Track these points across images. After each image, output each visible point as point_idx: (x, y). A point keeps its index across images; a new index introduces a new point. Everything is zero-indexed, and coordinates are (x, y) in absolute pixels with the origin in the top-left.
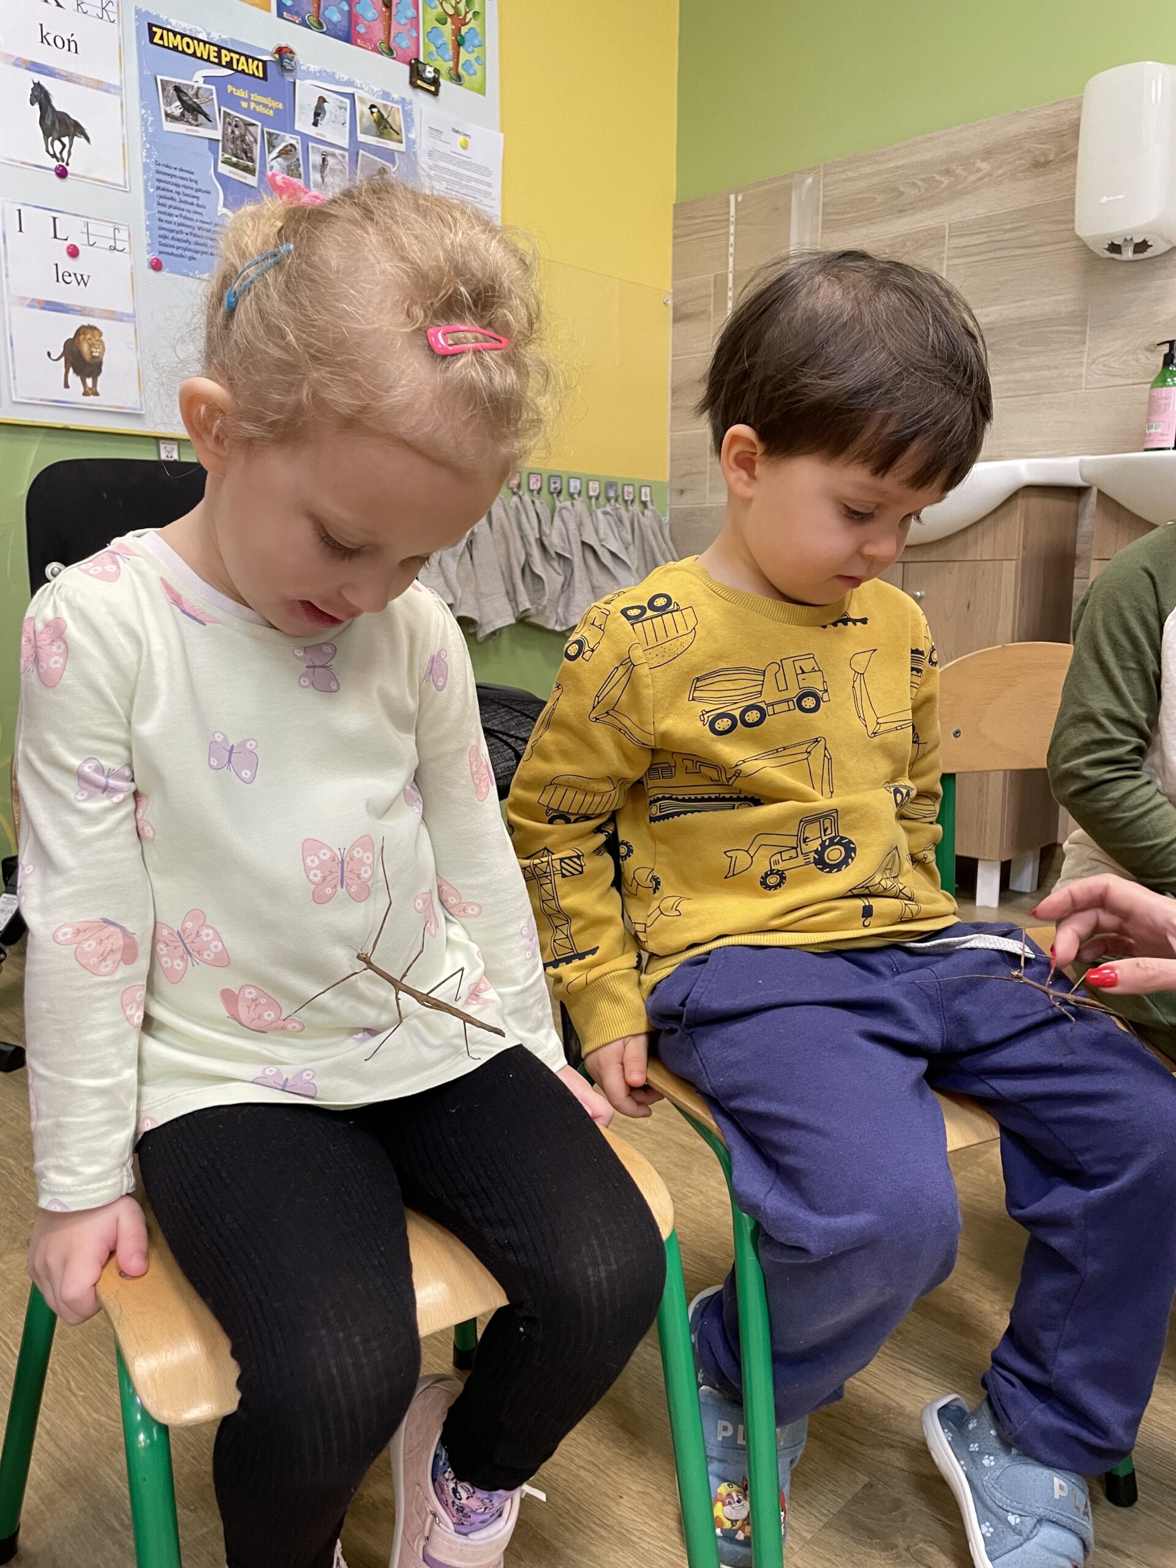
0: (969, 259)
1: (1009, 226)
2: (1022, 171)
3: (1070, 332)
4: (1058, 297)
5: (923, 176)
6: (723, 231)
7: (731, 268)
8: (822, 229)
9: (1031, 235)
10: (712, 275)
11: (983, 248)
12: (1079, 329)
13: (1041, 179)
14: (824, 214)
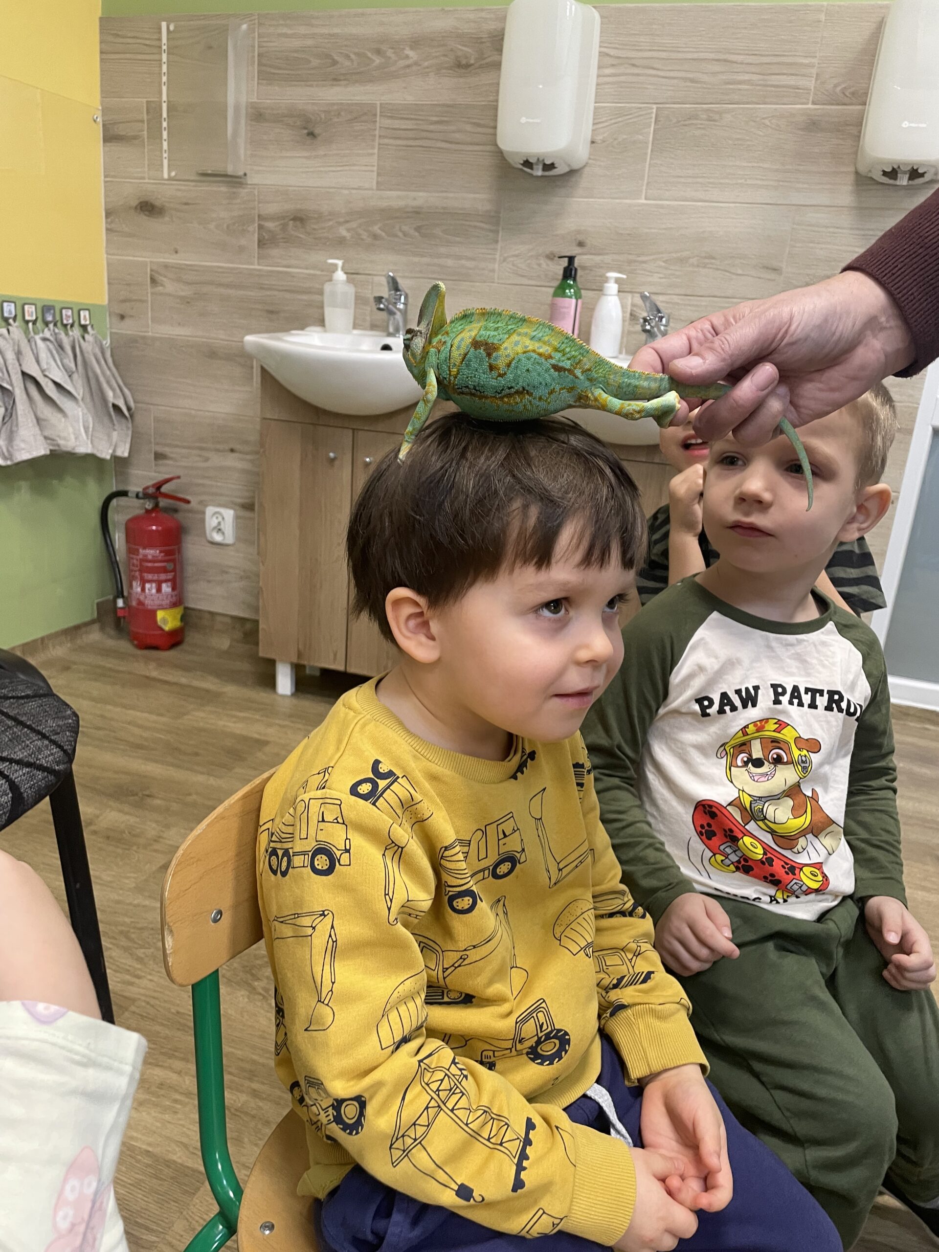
0: (400, 142)
1: (435, 119)
2: (447, 68)
3: (485, 229)
4: (477, 196)
5: (357, 50)
6: (156, 57)
7: (164, 98)
8: (258, 79)
9: (454, 132)
10: (145, 100)
11: (410, 134)
12: (493, 228)
13: (462, 80)
14: (259, 65)
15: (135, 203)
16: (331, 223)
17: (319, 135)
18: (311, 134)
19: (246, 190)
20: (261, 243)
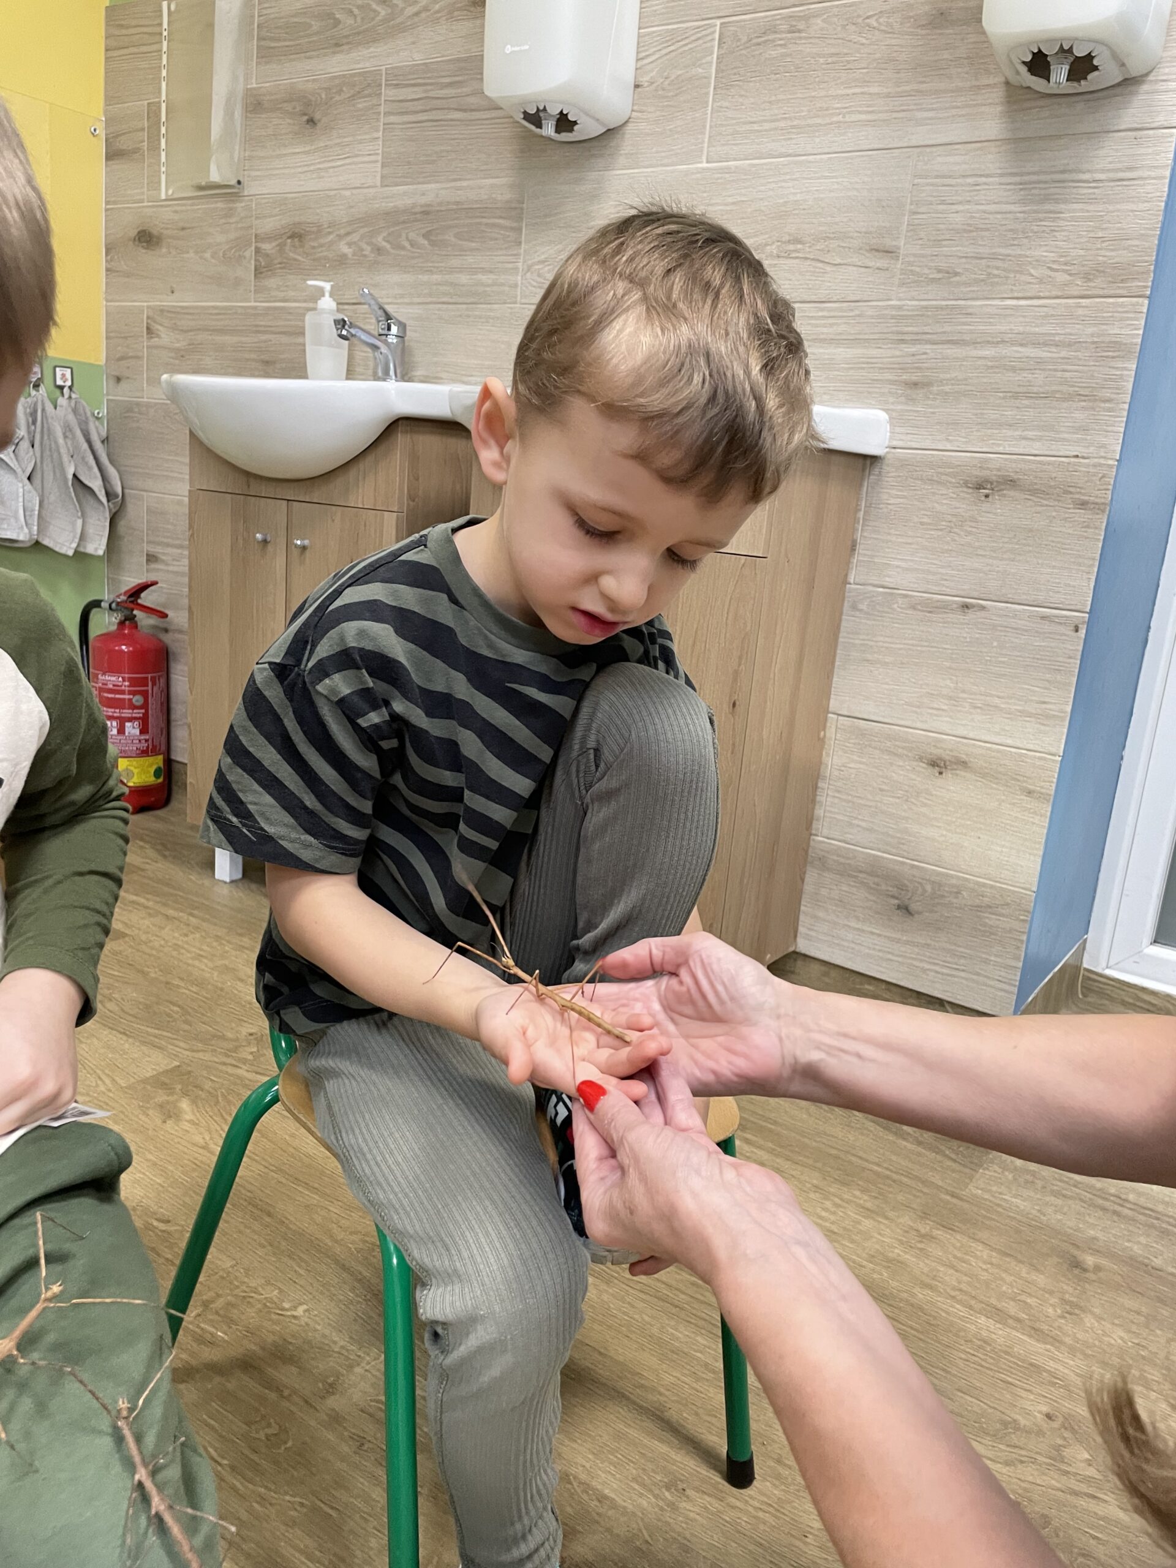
0: (407, 118)
1: (447, 80)
3: (505, 228)
4: (496, 181)
6: (155, 47)
7: (164, 98)
8: (257, 57)
10: (145, 102)
11: (419, 106)
12: (515, 225)
14: (259, 39)
15: (133, 233)
16: (331, 237)
17: (319, 121)
18: (311, 122)
19: (243, 204)
20: (258, 272)
